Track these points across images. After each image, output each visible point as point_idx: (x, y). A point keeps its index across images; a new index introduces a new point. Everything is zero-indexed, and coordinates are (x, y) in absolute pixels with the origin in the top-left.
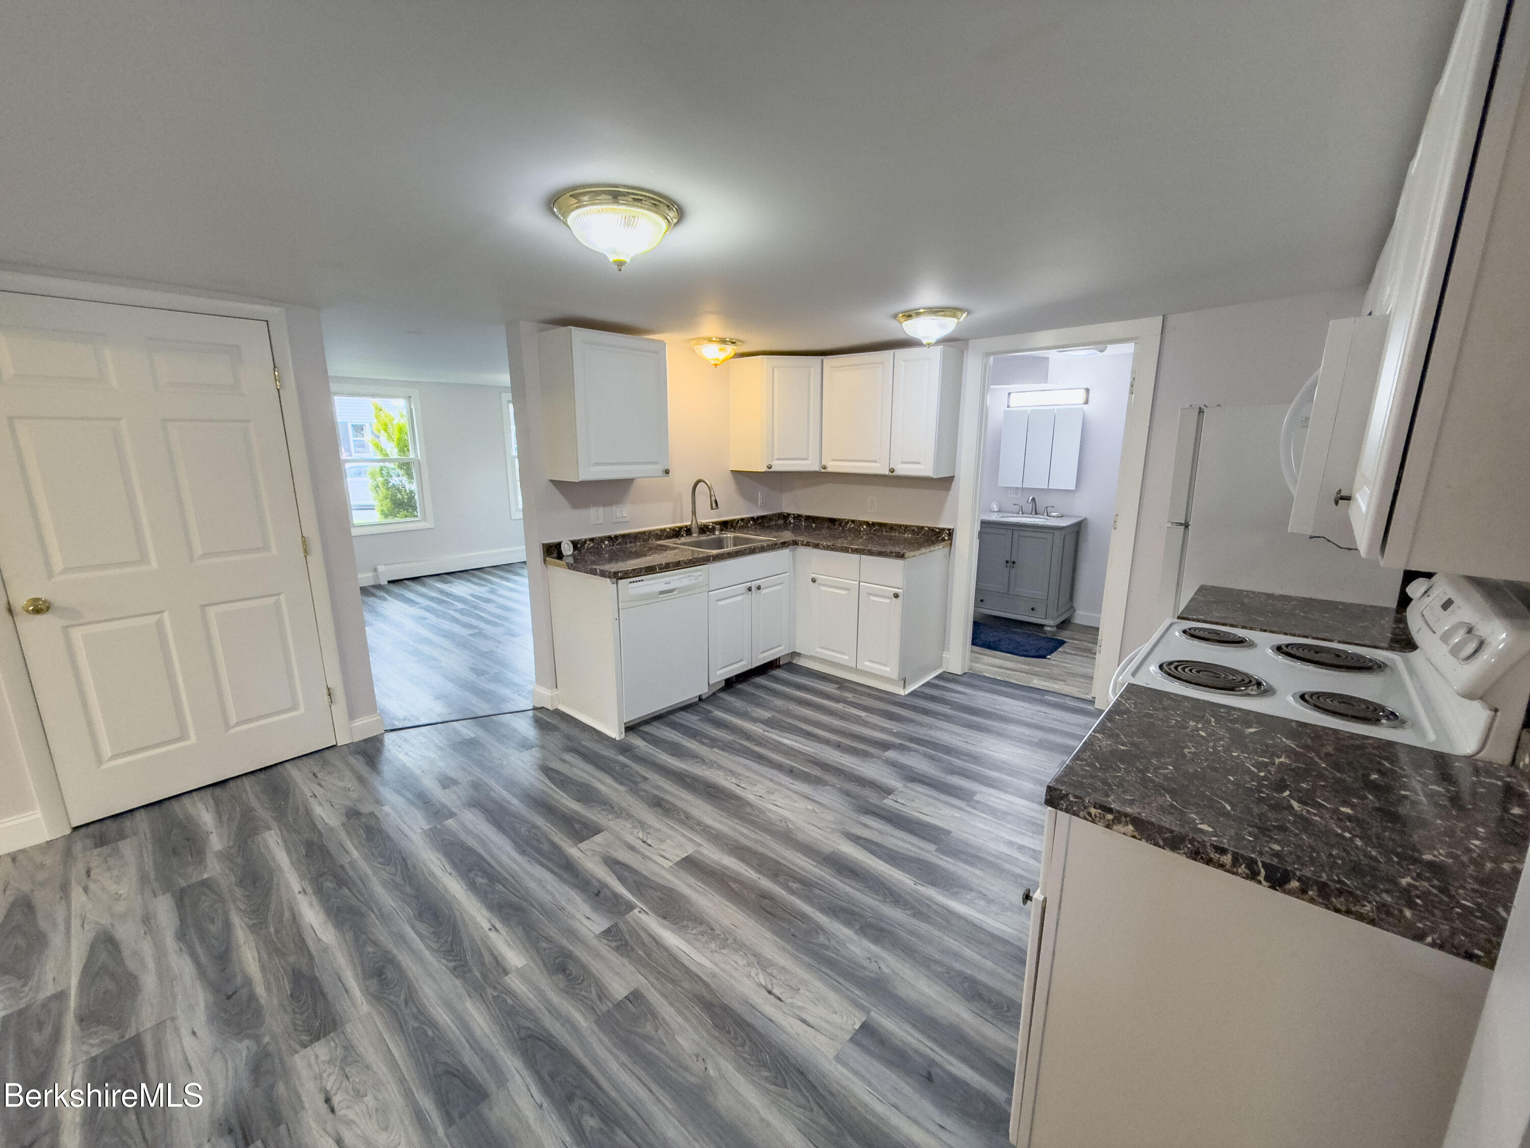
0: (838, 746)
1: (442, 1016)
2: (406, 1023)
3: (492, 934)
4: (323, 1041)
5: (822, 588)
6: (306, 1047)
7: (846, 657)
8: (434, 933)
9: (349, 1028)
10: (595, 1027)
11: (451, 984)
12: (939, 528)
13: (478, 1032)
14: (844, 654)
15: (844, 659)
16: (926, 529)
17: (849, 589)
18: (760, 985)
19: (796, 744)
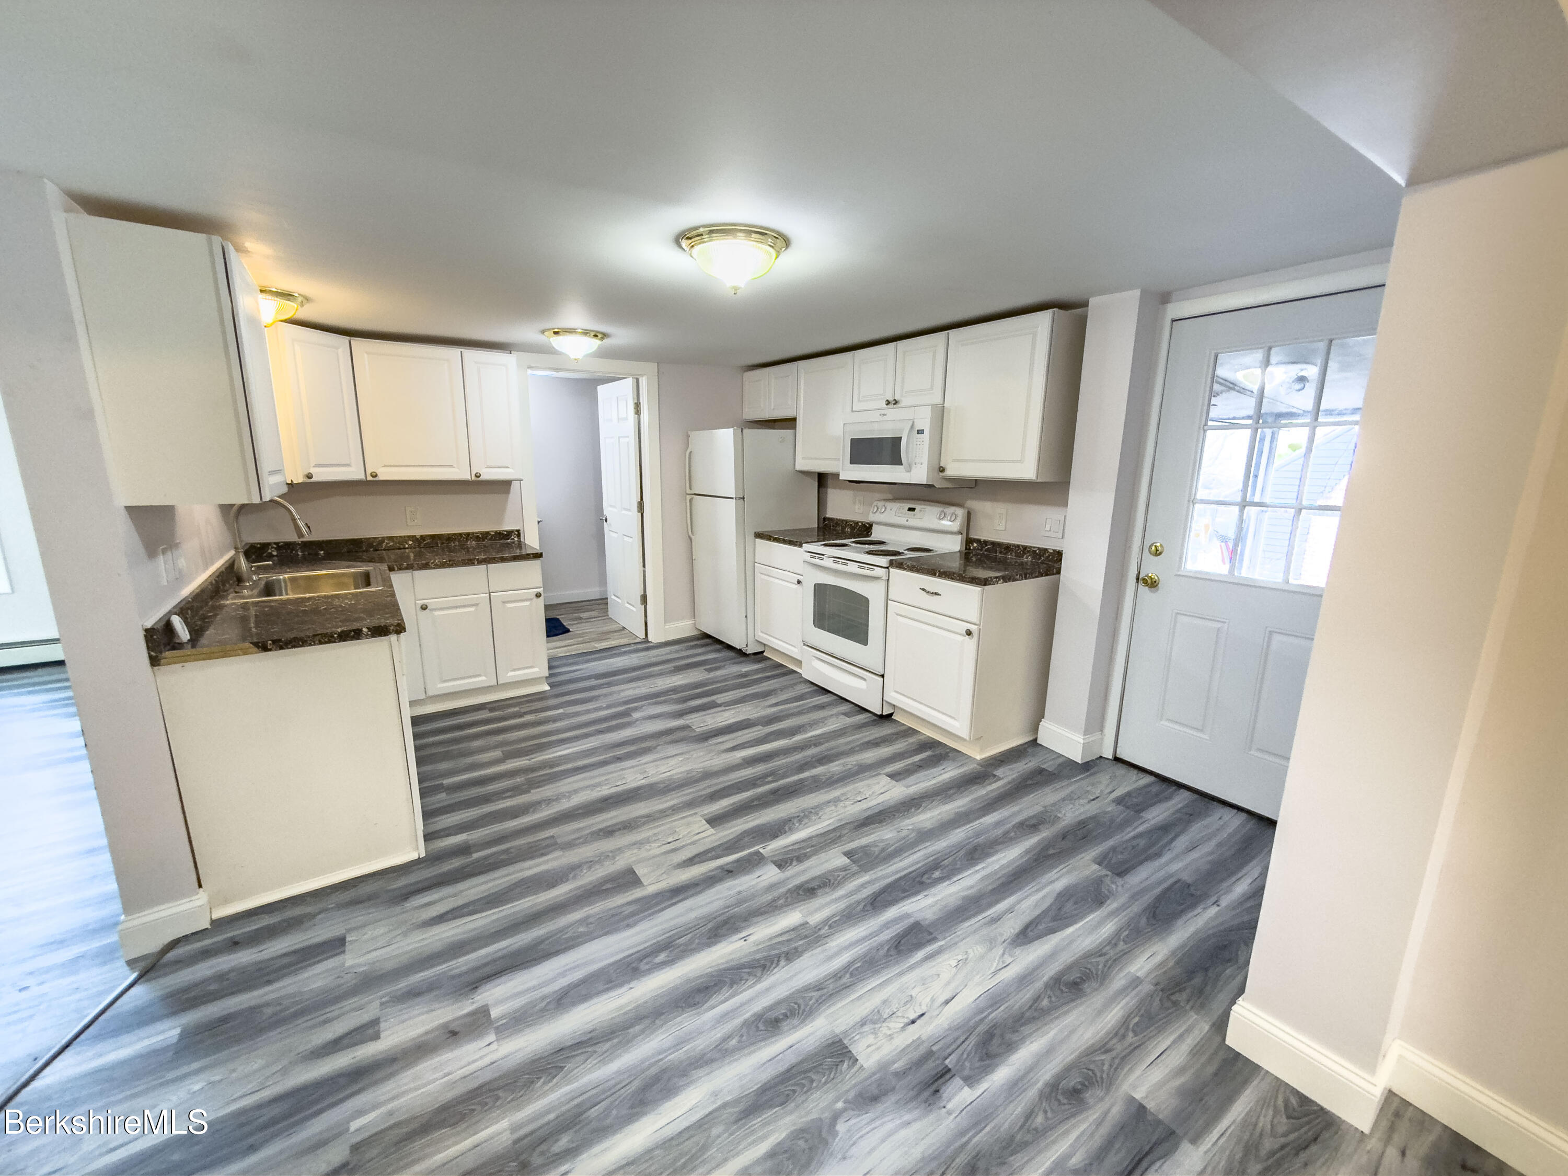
0: (601, 732)
1: (845, 958)
2: (845, 984)
3: (751, 939)
4: (851, 1048)
5: (437, 613)
6: (857, 1060)
7: (483, 678)
8: (731, 986)
9: (837, 1031)
10: (870, 873)
11: (805, 961)
12: (506, 531)
13: (864, 934)
14: (479, 675)
15: (482, 681)
16: (493, 533)
17: (476, 605)
18: (852, 804)
19: (575, 749)
